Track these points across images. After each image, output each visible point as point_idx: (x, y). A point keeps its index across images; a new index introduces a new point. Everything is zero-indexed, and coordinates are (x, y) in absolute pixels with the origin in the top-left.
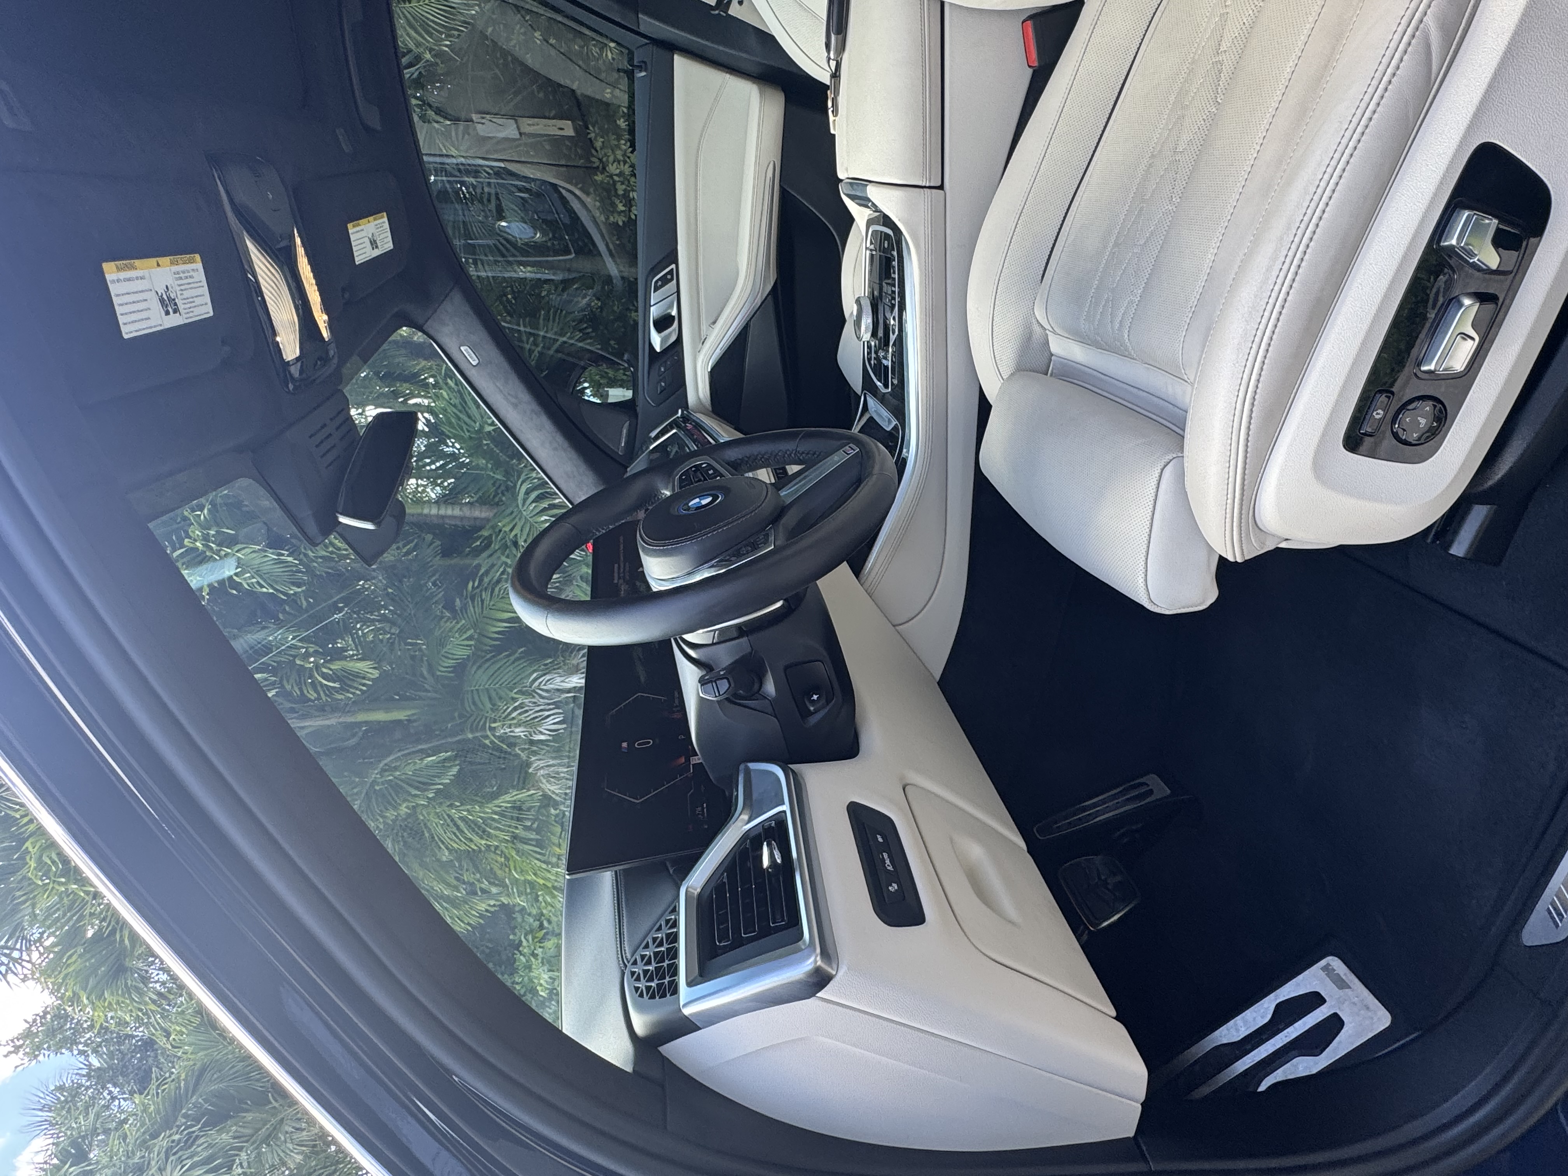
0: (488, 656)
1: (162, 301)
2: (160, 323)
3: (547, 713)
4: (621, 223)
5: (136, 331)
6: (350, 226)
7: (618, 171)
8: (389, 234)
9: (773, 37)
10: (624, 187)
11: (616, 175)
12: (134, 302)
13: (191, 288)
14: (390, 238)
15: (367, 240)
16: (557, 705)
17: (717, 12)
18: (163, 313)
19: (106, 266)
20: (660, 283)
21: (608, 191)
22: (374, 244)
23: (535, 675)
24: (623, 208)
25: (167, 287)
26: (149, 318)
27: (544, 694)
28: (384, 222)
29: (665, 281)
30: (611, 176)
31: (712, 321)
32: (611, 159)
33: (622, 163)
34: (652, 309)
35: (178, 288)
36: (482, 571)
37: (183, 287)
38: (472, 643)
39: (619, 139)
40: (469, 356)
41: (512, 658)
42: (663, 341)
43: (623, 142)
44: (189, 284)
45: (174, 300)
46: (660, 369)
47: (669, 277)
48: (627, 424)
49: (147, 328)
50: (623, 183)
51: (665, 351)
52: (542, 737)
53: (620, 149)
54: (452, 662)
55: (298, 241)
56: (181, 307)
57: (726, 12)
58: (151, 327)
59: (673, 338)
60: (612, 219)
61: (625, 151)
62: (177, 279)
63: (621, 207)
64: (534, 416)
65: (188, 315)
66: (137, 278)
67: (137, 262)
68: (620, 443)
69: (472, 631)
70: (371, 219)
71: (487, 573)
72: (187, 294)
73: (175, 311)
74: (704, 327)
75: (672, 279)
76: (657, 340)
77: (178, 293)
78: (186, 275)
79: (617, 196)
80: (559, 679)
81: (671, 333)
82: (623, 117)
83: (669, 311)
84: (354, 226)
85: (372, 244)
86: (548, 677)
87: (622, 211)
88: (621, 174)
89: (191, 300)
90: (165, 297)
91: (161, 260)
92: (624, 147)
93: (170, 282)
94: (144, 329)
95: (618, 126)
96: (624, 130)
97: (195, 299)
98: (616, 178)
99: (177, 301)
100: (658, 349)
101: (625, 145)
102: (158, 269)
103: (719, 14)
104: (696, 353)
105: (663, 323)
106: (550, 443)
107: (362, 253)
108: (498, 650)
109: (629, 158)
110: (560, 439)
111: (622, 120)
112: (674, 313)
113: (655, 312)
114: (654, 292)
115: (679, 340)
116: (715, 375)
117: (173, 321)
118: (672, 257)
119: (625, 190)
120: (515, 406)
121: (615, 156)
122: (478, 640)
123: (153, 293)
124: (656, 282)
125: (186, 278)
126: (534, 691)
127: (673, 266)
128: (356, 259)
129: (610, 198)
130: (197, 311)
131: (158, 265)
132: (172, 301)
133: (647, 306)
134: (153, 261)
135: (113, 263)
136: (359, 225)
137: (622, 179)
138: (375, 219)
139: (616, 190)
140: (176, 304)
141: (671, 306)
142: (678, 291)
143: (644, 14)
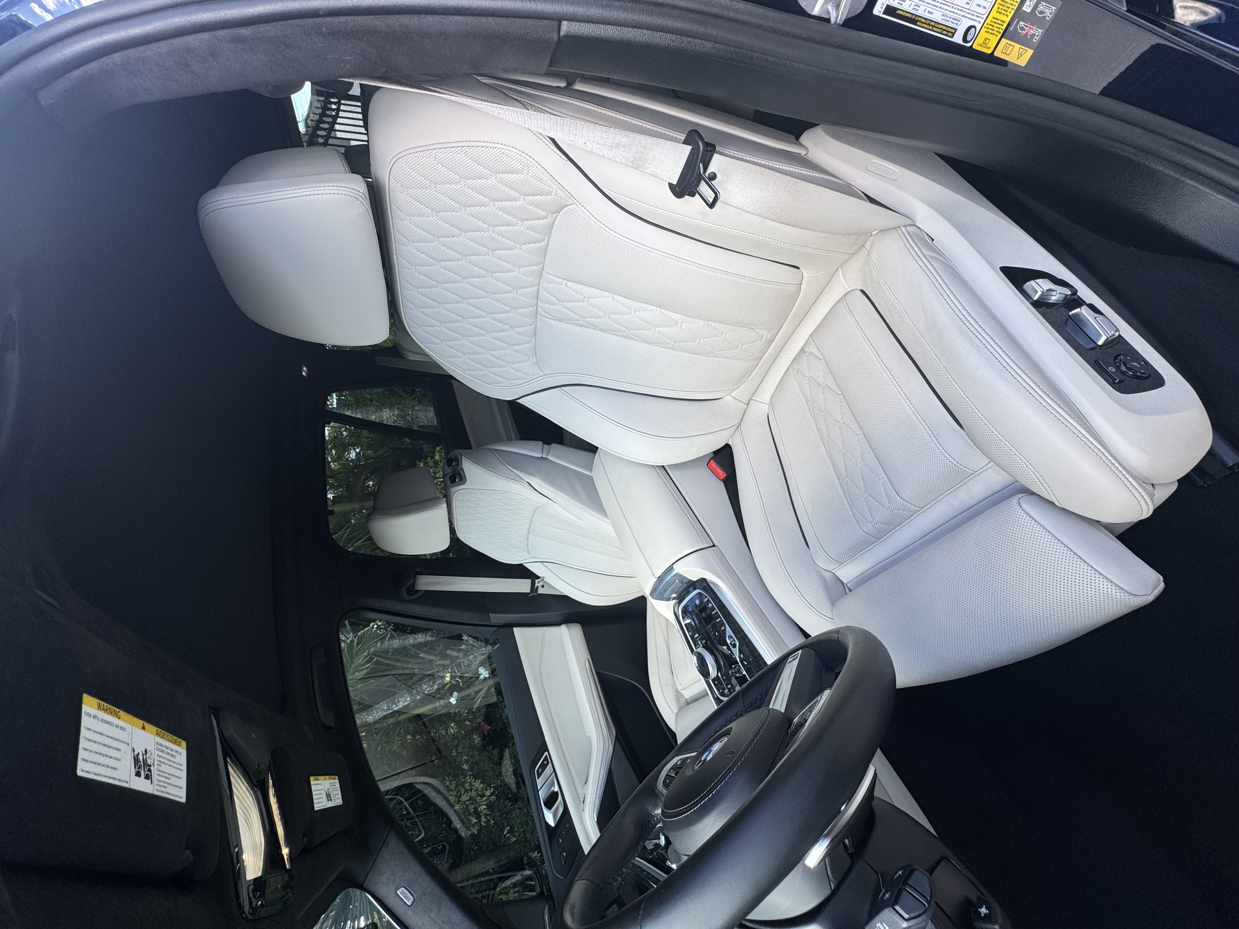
1: (136, 760)
2: (128, 780)
5: (95, 774)
6: (312, 778)
8: (339, 792)
10: (473, 806)
11: (468, 800)
12: (104, 745)
13: (170, 765)
14: (340, 796)
15: (323, 792)
17: (533, 595)
18: (133, 772)
19: (86, 697)
20: (540, 770)
22: (329, 797)
24: (476, 821)
25: (146, 751)
26: (115, 769)
28: (336, 783)
29: (544, 767)
31: (584, 783)
32: (463, 791)
33: (469, 791)
34: (540, 792)
35: (157, 758)
37: (162, 760)
39: (465, 776)
40: (403, 898)
42: (554, 816)
43: (468, 777)
44: (170, 761)
45: (150, 766)
46: (558, 841)
47: (545, 763)
48: (547, 909)
49: (110, 777)
50: (472, 804)
51: (558, 824)
53: (467, 782)
55: (271, 782)
56: (155, 776)
57: (538, 594)
58: (114, 779)
59: (561, 809)
61: (471, 782)
62: (159, 750)
63: (474, 821)
65: (159, 788)
66: (117, 726)
67: (122, 714)
70: (327, 777)
72: (164, 768)
73: (147, 777)
75: (548, 763)
76: (550, 818)
77: (156, 763)
78: (169, 751)
81: (558, 804)
82: (465, 762)
83: (553, 789)
84: (315, 780)
85: (327, 797)
87: (475, 823)
89: (168, 776)
90: (141, 757)
91: (147, 725)
92: (469, 780)
93: (151, 748)
94: (106, 777)
95: (463, 770)
96: (467, 770)
97: (172, 778)
98: (468, 803)
99: (152, 768)
100: (553, 825)
101: (469, 778)
102: (142, 731)
104: (581, 811)
105: (551, 801)
107: (320, 803)
109: (474, 785)
111: (465, 765)
112: (556, 789)
113: (542, 795)
114: (538, 779)
115: (566, 810)
117: (141, 785)
118: (544, 747)
119: (475, 808)
121: (465, 788)
123: (129, 749)
124: (538, 770)
125: (168, 754)
127: (546, 753)
128: (315, 806)
130: (170, 789)
131: (143, 728)
132: (148, 767)
133: (536, 791)
134: (141, 722)
135: (97, 700)
136: (318, 780)
137: (471, 802)
138: (330, 779)
140: (150, 770)
141: (552, 785)
142: (555, 771)
143: (492, 613)
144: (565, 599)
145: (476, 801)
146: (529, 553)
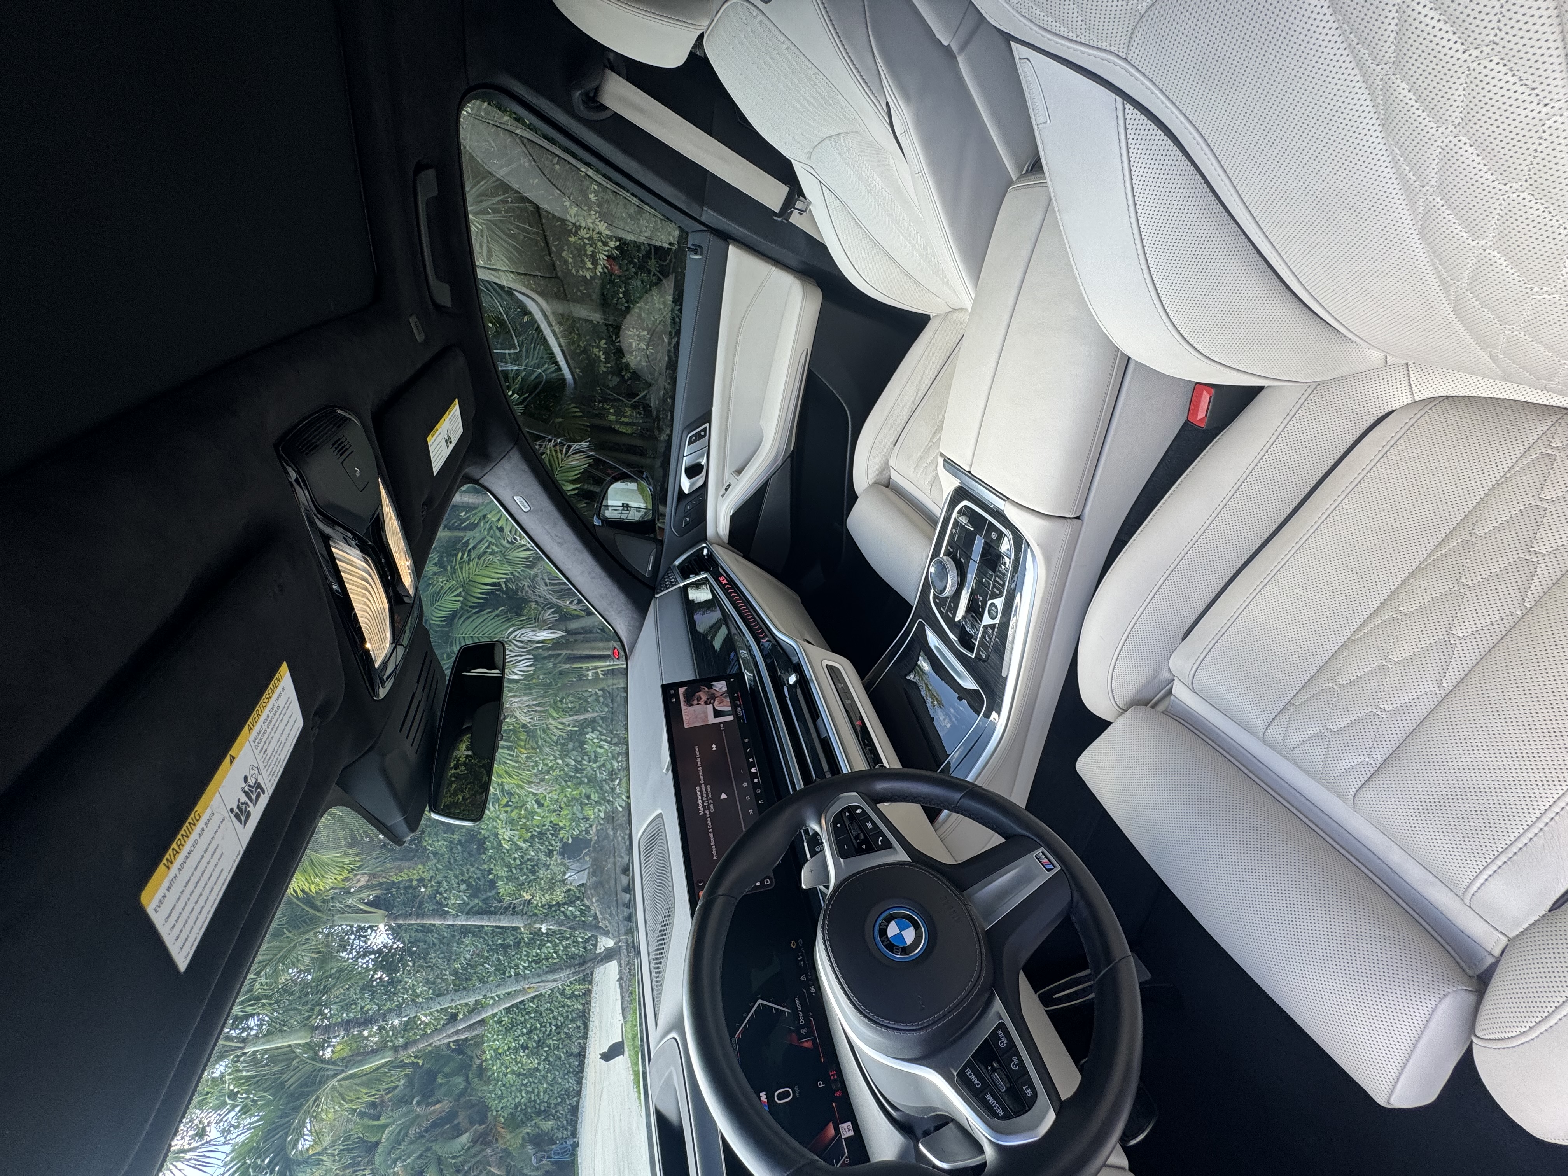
0: (474, 611)
3: (520, 658)
4: (588, 277)
6: (428, 441)
7: (588, 236)
8: (460, 416)
9: (825, 247)
10: (592, 249)
15: (443, 442)
16: (528, 652)
17: (779, 219)
20: (694, 438)
21: (579, 250)
22: (448, 441)
23: (511, 629)
24: (591, 266)
27: (519, 644)
28: (456, 411)
29: (699, 437)
30: (582, 238)
31: (734, 469)
34: (685, 458)
36: (470, 546)
38: (461, 599)
39: (590, 209)
40: (520, 504)
41: (494, 614)
42: (692, 485)
46: (686, 506)
47: (702, 433)
48: (654, 551)
50: (591, 246)
51: (692, 493)
52: (516, 677)
54: (443, 614)
57: (787, 220)
59: (700, 483)
60: (581, 273)
64: (577, 553)
68: (647, 567)
69: (461, 590)
70: (445, 416)
71: (474, 548)
74: (727, 474)
75: (705, 435)
76: (686, 484)
79: (586, 255)
80: (531, 634)
81: (699, 481)
83: (700, 460)
84: (432, 436)
85: (446, 443)
86: (523, 631)
88: (589, 239)
92: (593, 217)
95: (590, 199)
98: (587, 241)
100: (686, 491)
103: (782, 221)
104: (718, 496)
105: (693, 470)
106: (590, 573)
107: (439, 459)
108: (481, 608)
110: (598, 570)
112: (704, 462)
113: (686, 461)
114: (688, 445)
115: (705, 485)
116: (736, 518)
118: (707, 417)
119: (593, 252)
120: (560, 544)
122: (465, 598)
124: (691, 437)
126: (510, 641)
127: (707, 425)
129: (580, 256)
133: (680, 456)
136: (436, 431)
138: (449, 413)
139: (586, 251)
141: (702, 456)
142: (709, 446)
143: (708, 207)
144: (821, 249)
145: (596, 244)
146: (810, 157)
